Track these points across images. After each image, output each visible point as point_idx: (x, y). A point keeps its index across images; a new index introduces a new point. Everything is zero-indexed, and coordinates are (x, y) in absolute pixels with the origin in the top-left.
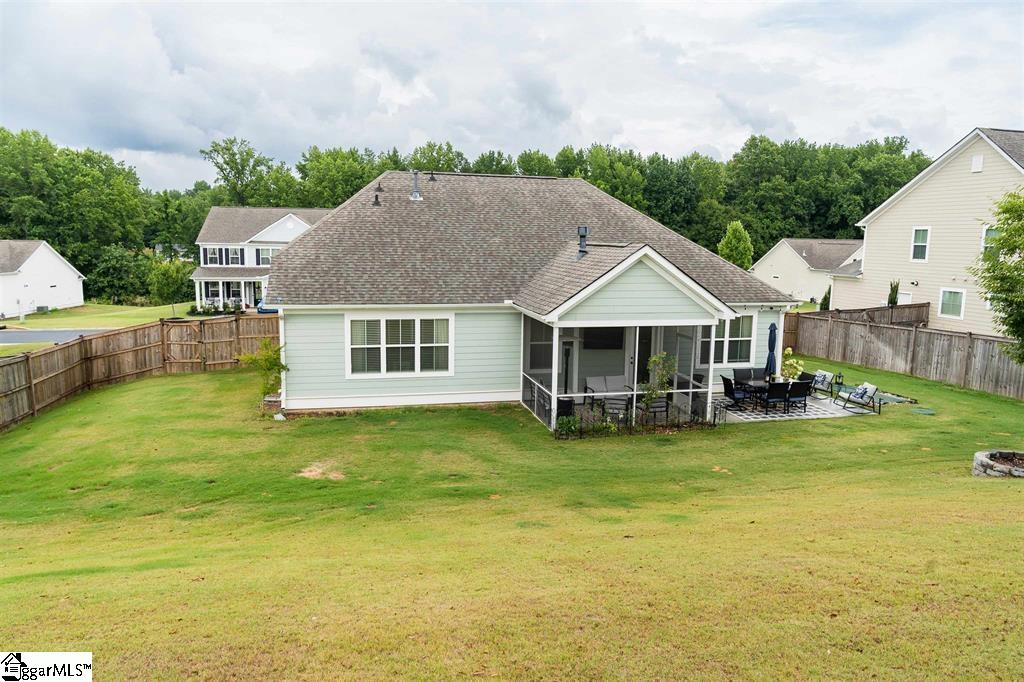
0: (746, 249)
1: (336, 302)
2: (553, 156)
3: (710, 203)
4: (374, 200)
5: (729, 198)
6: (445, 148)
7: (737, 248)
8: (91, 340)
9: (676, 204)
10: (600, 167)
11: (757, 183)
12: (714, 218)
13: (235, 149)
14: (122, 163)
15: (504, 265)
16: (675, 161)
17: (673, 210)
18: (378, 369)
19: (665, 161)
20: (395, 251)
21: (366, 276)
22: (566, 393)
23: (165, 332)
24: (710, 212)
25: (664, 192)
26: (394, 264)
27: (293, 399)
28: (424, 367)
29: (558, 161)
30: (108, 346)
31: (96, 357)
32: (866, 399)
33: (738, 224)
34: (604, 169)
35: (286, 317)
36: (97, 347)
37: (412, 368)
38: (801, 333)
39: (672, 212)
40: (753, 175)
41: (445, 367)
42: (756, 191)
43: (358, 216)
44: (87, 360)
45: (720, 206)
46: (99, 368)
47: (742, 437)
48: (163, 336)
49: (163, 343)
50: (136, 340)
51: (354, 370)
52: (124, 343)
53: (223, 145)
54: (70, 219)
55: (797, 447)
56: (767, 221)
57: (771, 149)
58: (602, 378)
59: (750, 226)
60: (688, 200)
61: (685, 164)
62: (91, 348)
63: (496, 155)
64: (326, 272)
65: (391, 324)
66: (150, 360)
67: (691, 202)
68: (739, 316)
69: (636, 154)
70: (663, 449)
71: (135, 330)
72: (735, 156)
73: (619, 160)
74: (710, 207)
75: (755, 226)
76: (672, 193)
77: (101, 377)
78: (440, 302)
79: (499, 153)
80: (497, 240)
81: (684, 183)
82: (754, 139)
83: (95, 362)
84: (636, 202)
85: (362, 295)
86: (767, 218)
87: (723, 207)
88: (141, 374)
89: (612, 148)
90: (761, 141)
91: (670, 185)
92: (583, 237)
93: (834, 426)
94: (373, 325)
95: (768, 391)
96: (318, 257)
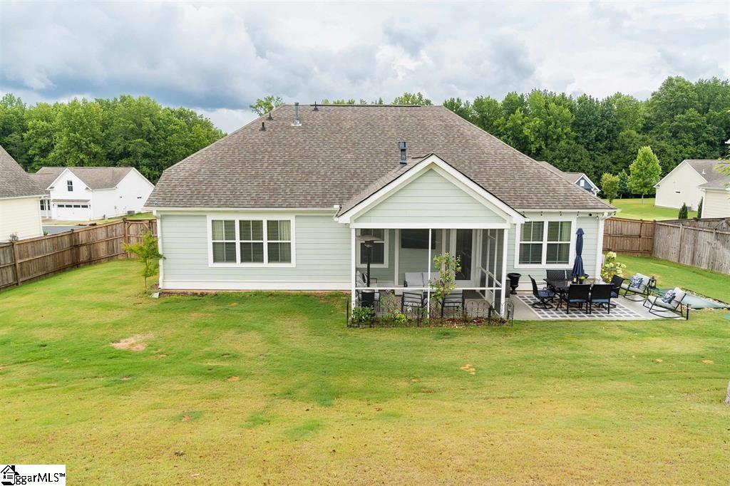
0: (655, 169)
1: (198, 205)
2: (500, 100)
3: (628, 133)
4: (261, 126)
5: (646, 129)
6: (417, 97)
7: (646, 168)
8: (78, 233)
9: (599, 134)
10: (537, 107)
11: (672, 115)
12: (632, 145)
13: (273, 104)
14: (201, 116)
15: (347, 176)
16: (600, 100)
17: (597, 139)
18: (234, 260)
19: (592, 100)
20: (262, 165)
21: (229, 186)
22: (368, 286)
23: (126, 228)
24: (629, 140)
25: (590, 125)
26: (256, 176)
27: (169, 282)
28: (270, 260)
29: (505, 104)
30: (89, 237)
31: (82, 245)
32: (673, 304)
33: (648, 149)
34: (539, 108)
35: (162, 218)
36: (83, 238)
37: (261, 260)
38: (657, 239)
39: (596, 141)
40: (669, 109)
41: (288, 260)
42: (672, 122)
43: (244, 138)
44: (76, 246)
45: (637, 135)
46: (84, 253)
47: (527, 335)
48: (125, 230)
49: (125, 235)
50: (107, 233)
51: (215, 260)
52: (100, 235)
53: (265, 101)
54: (166, 154)
55: (572, 349)
56: (680, 147)
57: (685, 87)
58: (420, 274)
59: (664, 150)
60: (609, 131)
61: (608, 103)
62: (78, 238)
63: (456, 101)
64: (200, 182)
65: (244, 224)
66: (117, 248)
67: (612, 133)
68: (528, 220)
69: (567, 96)
70: (440, 342)
71: (107, 226)
72: (653, 95)
73: (553, 101)
74: (629, 136)
75: (668, 151)
76: (596, 125)
77: (85, 259)
78: (280, 206)
79: (458, 100)
80: (349, 156)
81: (607, 118)
82: (670, 79)
83: (81, 248)
84: (566, 134)
85: (220, 200)
86: (681, 144)
87: (641, 136)
88: (110, 258)
89: (548, 92)
90: (677, 81)
91: (595, 120)
92: (403, 150)
93: (630, 330)
94: (229, 225)
95: (568, 292)
96: (199, 171)
